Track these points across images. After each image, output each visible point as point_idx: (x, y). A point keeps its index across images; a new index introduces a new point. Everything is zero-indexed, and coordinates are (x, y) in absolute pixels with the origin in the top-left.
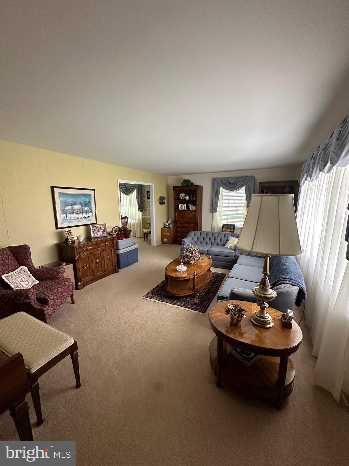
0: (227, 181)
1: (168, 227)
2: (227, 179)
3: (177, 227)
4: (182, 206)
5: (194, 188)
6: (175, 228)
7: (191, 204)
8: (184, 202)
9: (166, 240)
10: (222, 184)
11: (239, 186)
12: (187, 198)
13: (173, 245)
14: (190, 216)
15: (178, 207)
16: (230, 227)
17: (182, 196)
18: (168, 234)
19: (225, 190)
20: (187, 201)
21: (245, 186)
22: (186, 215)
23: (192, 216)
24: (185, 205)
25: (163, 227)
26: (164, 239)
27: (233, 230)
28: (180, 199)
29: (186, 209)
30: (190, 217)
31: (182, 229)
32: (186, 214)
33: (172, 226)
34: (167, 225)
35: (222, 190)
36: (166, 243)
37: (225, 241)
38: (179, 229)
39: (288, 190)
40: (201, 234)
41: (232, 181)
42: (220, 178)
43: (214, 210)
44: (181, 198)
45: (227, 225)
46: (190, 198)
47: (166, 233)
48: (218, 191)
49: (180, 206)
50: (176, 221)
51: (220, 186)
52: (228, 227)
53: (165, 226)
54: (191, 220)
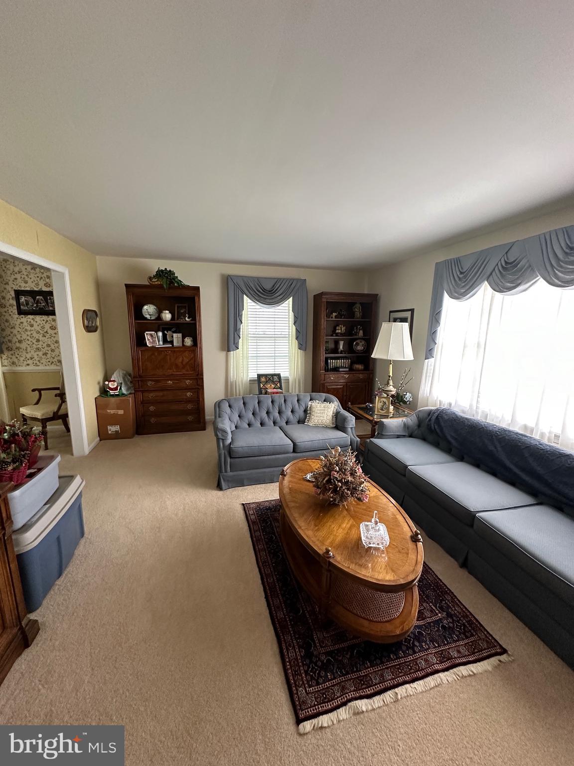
0: (258, 284)
1: (117, 392)
2: (258, 280)
3: (143, 392)
4: (151, 335)
5: (188, 293)
6: (140, 394)
7: (175, 332)
8: (158, 325)
9: (112, 429)
10: (248, 291)
11: (281, 297)
12: (167, 316)
13: (138, 439)
14: (180, 360)
15: (140, 341)
16: (271, 379)
17: (149, 310)
18: (121, 412)
19: (253, 304)
20: (167, 323)
21: (292, 298)
22: (170, 359)
23: (186, 360)
24: (160, 334)
25: (97, 394)
26: (109, 428)
27: (278, 385)
28: (146, 319)
29: (161, 343)
30: (182, 363)
31: (161, 394)
32: (168, 357)
33: (127, 390)
34: (112, 389)
35: (248, 302)
36: (116, 436)
37: (301, 413)
38: (151, 395)
39: (360, 310)
40: (244, 403)
41: (268, 286)
42: (242, 277)
43: (232, 346)
44: (148, 317)
45: (266, 376)
46: (173, 318)
47: (112, 412)
48: (240, 304)
49: (148, 336)
50: (140, 376)
51: (243, 293)
52: (268, 379)
53: (104, 391)
54: (184, 371)
